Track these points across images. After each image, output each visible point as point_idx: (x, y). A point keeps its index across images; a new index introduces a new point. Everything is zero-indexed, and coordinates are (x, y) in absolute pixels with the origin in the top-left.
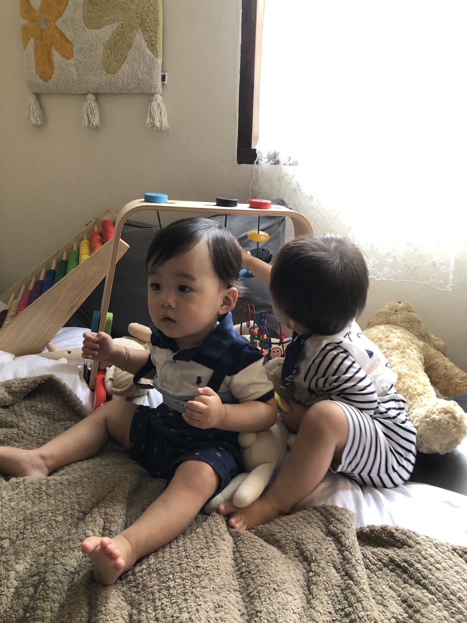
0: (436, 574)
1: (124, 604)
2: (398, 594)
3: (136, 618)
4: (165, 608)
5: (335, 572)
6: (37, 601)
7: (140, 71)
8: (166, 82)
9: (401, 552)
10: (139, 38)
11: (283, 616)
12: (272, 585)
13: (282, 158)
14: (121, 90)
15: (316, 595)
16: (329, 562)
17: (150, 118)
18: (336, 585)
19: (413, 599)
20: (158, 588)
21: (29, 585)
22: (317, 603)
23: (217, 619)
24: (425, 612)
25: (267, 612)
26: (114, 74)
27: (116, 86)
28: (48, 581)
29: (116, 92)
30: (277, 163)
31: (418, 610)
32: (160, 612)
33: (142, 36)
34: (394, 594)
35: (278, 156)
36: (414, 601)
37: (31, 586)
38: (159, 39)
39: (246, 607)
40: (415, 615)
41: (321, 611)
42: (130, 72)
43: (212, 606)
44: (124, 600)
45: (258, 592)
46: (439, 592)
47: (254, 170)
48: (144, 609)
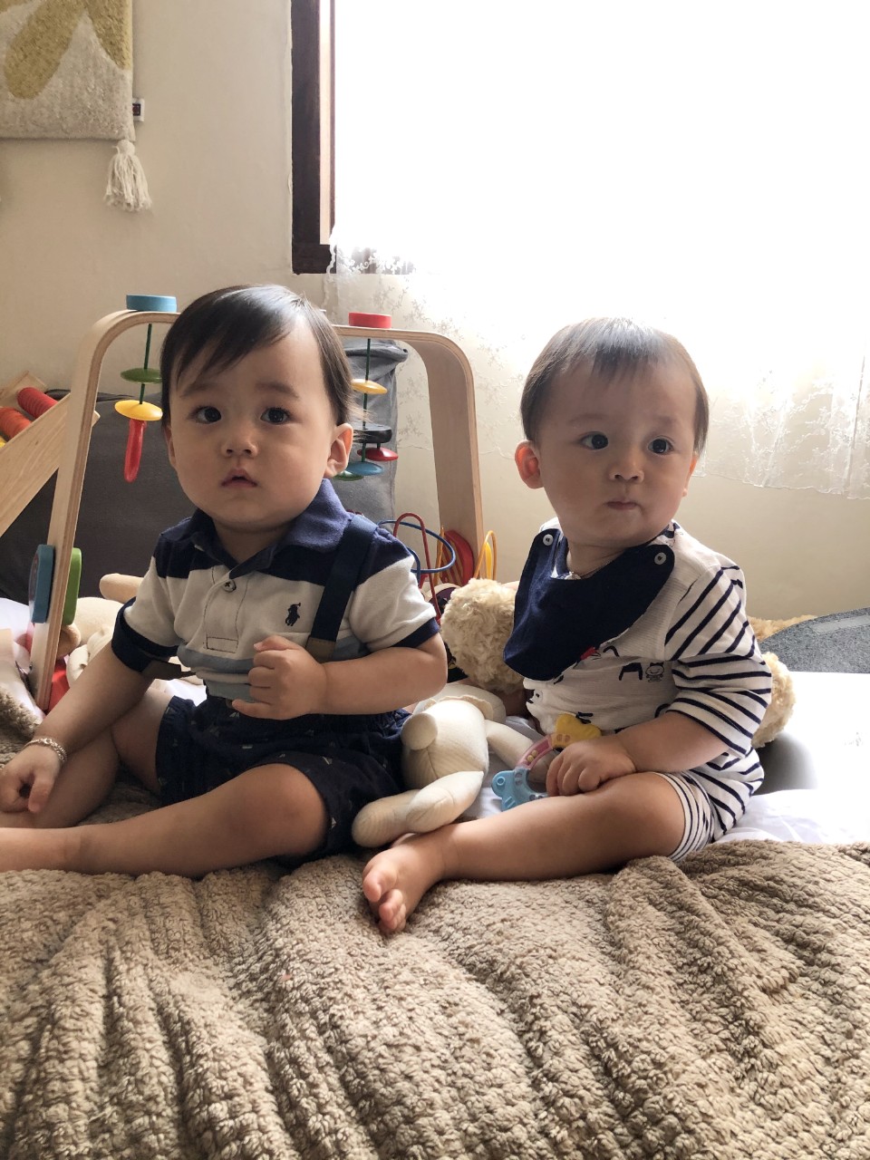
0: (829, 888)
1: (248, 1034)
2: (772, 932)
3: (283, 1055)
4: (339, 1023)
5: (654, 910)
6: (47, 1064)
7: (89, 93)
8: (142, 118)
9: (754, 868)
10: (85, 29)
11: (585, 992)
12: (542, 951)
13: (382, 260)
14: (46, 131)
15: (636, 948)
16: (638, 896)
17: (113, 185)
18: (664, 929)
19: (804, 931)
20: (315, 987)
21: (18, 1038)
22: (641, 959)
23: (455, 1025)
24: (836, 947)
25: (550, 993)
26: (32, 97)
27: (35, 123)
28: (60, 1019)
29: (35, 135)
30: (371, 269)
31: (820, 947)
32: (332, 1034)
33: (90, 27)
34: (768, 934)
35: (373, 257)
36: (808, 934)
37: (22, 1040)
38: (126, 33)
39: (504, 1000)
40: (819, 956)
41: (653, 971)
42: (67, 94)
43: (436, 1008)
44: (245, 1026)
45: (520, 967)
46: (846, 913)
47: (326, 283)
48: (295, 1033)
